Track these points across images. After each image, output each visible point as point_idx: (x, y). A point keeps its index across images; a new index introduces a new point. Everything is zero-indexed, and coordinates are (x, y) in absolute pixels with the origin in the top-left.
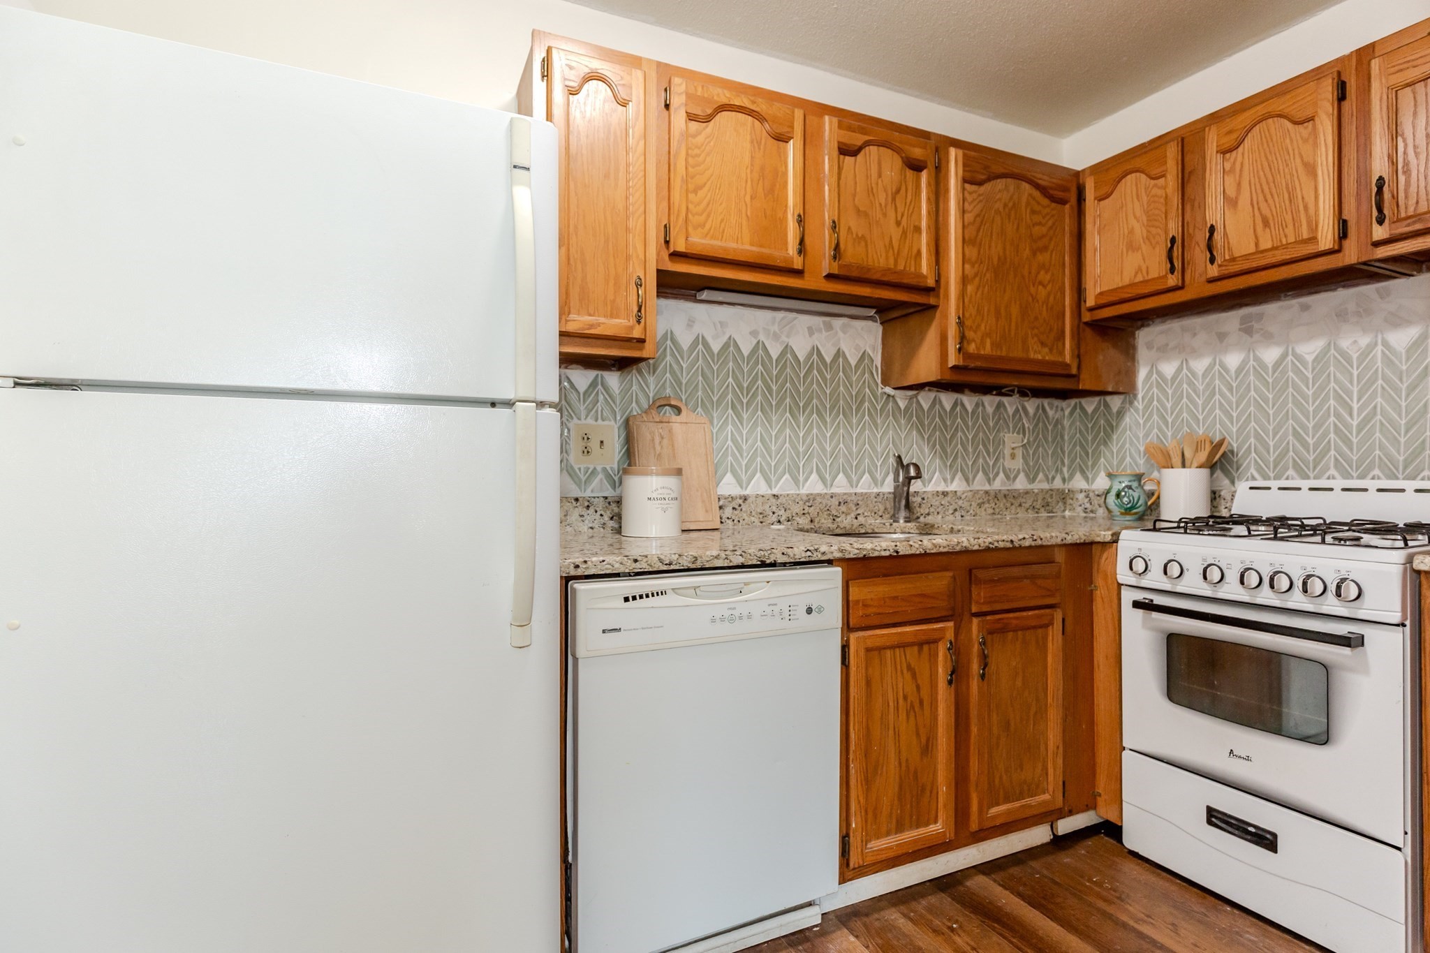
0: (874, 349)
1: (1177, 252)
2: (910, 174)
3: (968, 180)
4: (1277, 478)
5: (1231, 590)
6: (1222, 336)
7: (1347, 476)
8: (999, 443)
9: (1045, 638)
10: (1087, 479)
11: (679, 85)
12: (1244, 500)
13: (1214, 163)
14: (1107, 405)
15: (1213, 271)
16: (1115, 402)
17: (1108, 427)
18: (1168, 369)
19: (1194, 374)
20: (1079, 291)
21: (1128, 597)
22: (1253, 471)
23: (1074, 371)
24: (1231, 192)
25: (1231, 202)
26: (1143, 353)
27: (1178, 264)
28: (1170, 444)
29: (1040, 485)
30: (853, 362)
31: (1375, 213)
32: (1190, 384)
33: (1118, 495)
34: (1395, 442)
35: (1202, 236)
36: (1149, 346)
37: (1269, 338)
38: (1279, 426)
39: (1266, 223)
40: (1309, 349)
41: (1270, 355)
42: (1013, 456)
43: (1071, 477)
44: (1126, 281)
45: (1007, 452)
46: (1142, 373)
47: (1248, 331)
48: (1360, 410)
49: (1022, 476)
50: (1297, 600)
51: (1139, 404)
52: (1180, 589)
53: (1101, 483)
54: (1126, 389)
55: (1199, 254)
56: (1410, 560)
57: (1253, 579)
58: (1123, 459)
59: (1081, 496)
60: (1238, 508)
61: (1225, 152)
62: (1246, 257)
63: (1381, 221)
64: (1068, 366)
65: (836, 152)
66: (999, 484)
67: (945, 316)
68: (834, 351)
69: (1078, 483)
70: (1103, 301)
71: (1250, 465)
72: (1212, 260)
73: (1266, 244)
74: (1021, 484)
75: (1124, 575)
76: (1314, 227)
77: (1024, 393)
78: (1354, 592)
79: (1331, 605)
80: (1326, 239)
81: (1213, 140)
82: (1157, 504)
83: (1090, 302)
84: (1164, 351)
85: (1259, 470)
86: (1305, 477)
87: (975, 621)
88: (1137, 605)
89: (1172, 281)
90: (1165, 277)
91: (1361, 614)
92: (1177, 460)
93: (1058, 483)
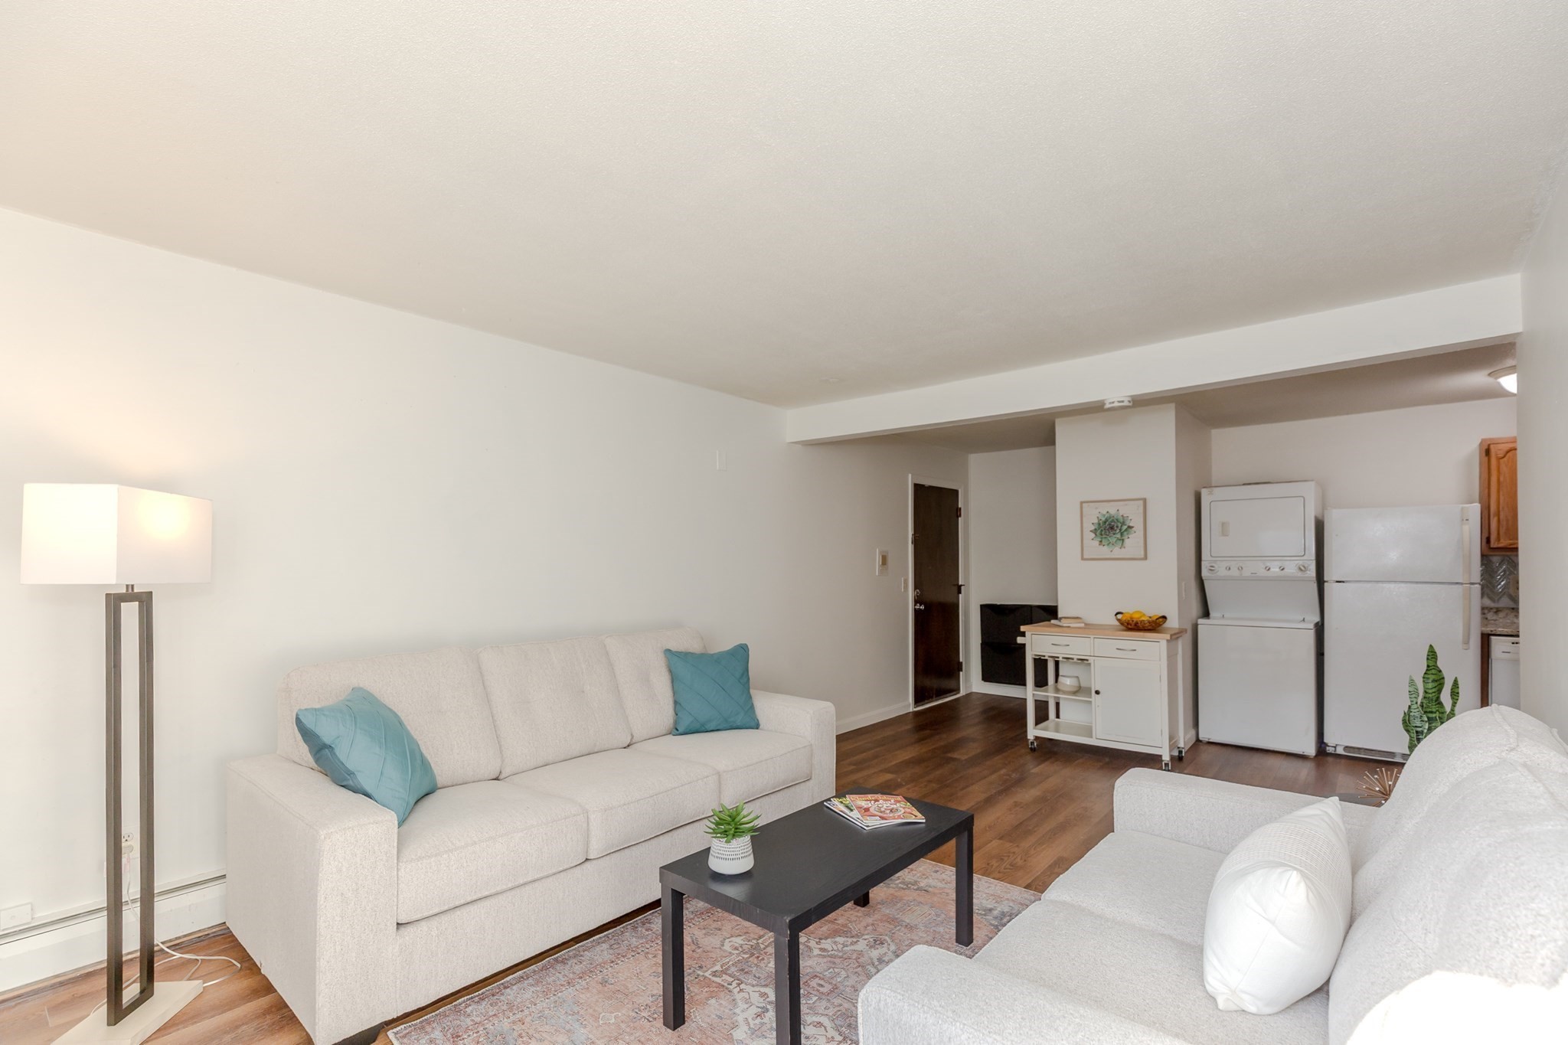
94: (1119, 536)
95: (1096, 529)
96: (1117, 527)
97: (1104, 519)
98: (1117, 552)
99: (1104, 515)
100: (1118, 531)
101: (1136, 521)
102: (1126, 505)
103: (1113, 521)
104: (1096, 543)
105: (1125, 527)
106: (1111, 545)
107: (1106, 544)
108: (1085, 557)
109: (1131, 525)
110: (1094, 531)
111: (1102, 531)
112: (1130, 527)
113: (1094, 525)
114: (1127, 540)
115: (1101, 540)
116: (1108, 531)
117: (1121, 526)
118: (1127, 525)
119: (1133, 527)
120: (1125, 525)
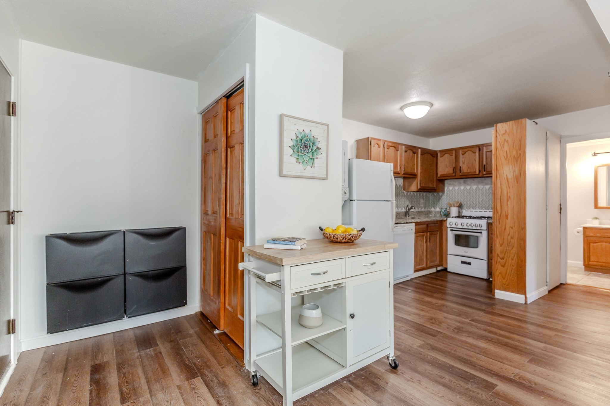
0: (402, 184)
1: (455, 169)
2: (413, 154)
3: (422, 154)
4: (469, 209)
5: (465, 227)
6: (460, 183)
7: (480, 209)
8: (420, 201)
9: (437, 236)
10: (434, 208)
11: (386, 143)
12: (464, 213)
13: (461, 156)
14: (439, 194)
15: (461, 174)
16: (441, 194)
17: (439, 199)
18: (451, 188)
19: (455, 189)
20: (437, 174)
21: (449, 229)
22: (465, 208)
23: (436, 189)
24: (464, 161)
25: (464, 163)
26: (446, 185)
27: (455, 172)
28: (451, 203)
29: (426, 210)
30: (398, 186)
31: (484, 170)
32: (455, 191)
33: (443, 212)
34: (486, 204)
35: (459, 168)
36: (447, 183)
37: (468, 185)
38: (470, 200)
39: (469, 168)
40: (474, 187)
41: (468, 187)
42: (422, 204)
43: (431, 208)
44: (445, 173)
45: (421, 203)
46: (446, 189)
47: (465, 183)
48: (482, 198)
49: (423, 208)
50: (474, 228)
51: (445, 194)
52: (458, 227)
53: (438, 209)
54: (443, 191)
55: (458, 171)
56: (487, 221)
57: (468, 225)
58: (442, 205)
59: (434, 212)
60: (463, 215)
61: (463, 154)
62: (466, 173)
63: (485, 171)
64: (435, 188)
65: (404, 152)
66: (420, 210)
67: (418, 179)
68: (399, 185)
69: (433, 209)
70: (441, 176)
71: (465, 207)
72: (461, 172)
73: (469, 171)
74: (423, 210)
75: (448, 225)
76: (476, 170)
77: (424, 192)
78: (481, 226)
79: (478, 228)
80: (477, 172)
81: (461, 152)
82: (450, 213)
83: (439, 176)
84: (450, 185)
85: (466, 208)
86: (473, 209)
87: (428, 233)
88: (451, 230)
89: (454, 175)
90: (452, 174)
91: (482, 229)
92: (453, 206)
93: (429, 210)
94: (310, 155)
95: (294, 146)
96: (310, 146)
97: (300, 137)
98: (309, 171)
99: (301, 133)
100: (310, 150)
101: (321, 144)
102: (317, 127)
103: (307, 140)
104: (294, 159)
105: (315, 148)
106: (305, 163)
107: (301, 162)
108: (285, 173)
109: (319, 146)
110: (292, 148)
111: (298, 148)
112: (318, 148)
113: (293, 141)
114: (316, 160)
115: (297, 157)
116: (303, 149)
117: (313, 146)
118: (317, 146)
119: (320, 149)
120: (315, 146)
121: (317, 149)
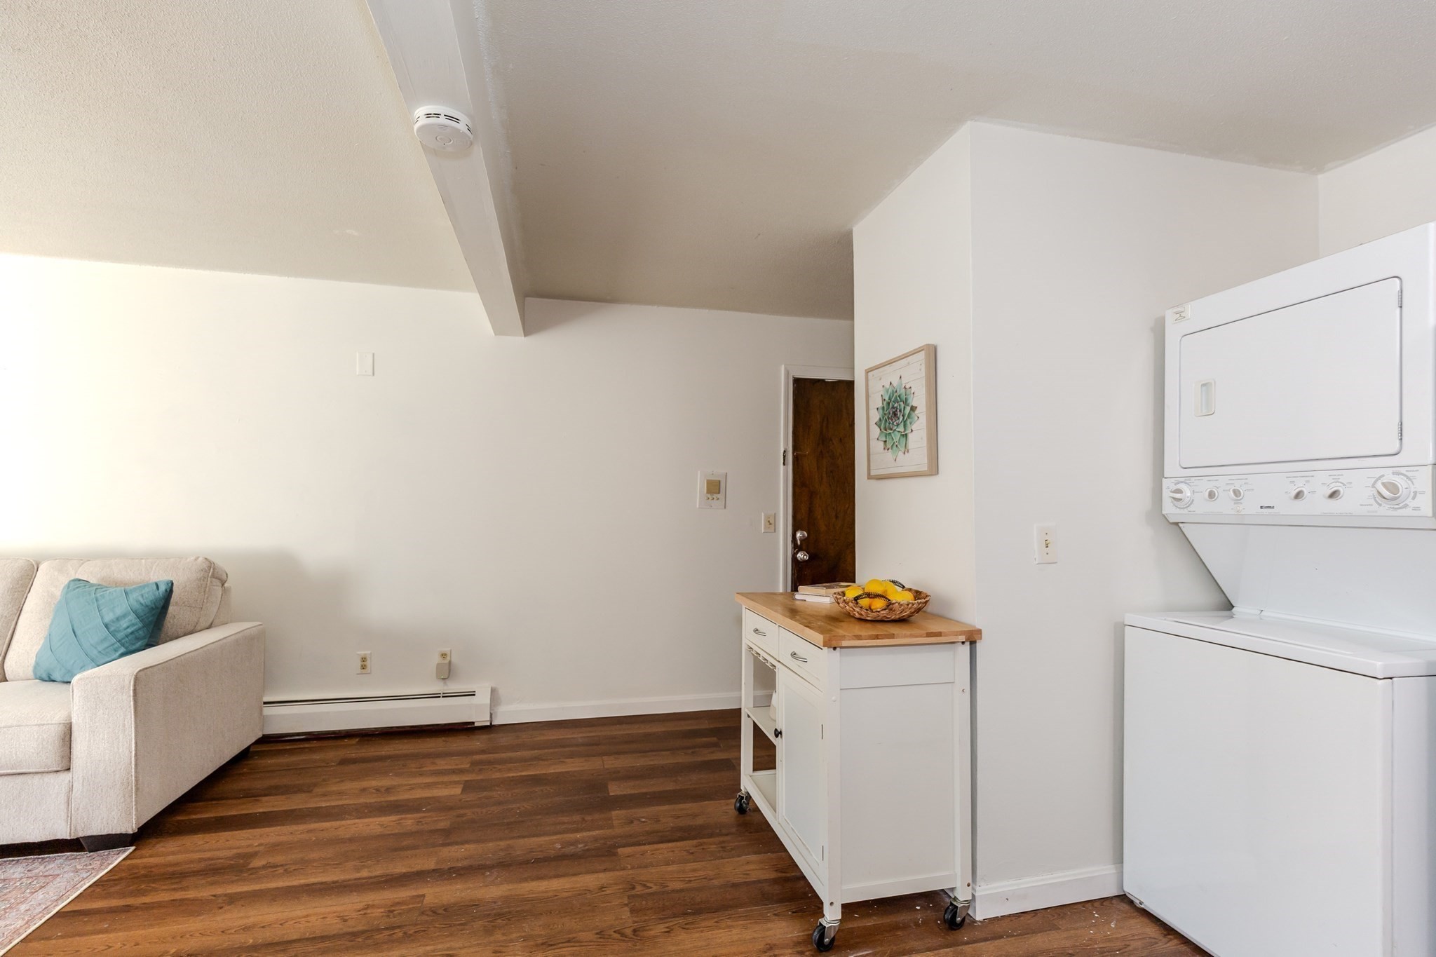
95: (881, 419)
96: (900, 411)
97: (887, 398)
98: (901, 461)
99: (888, 391)
100: (901, 419)
101: (916, 399)
102: (909, 364)
103: (896, 400)
104: (881, 446)
105: (908, 410)
106: (895, 447)
107: (890, 447)
108: (872, 473)
109: (914, 404)
110: (878, 424)
111: (886, 420)
112: (913, 409)
113: (879, 413)
114: (910, 436)
115: (885, 440)
116: (892, 420)
117: (904, 407)
118: (910, 405)
119: (916, 407)
120: (908, 405)
121: (911, 412)
